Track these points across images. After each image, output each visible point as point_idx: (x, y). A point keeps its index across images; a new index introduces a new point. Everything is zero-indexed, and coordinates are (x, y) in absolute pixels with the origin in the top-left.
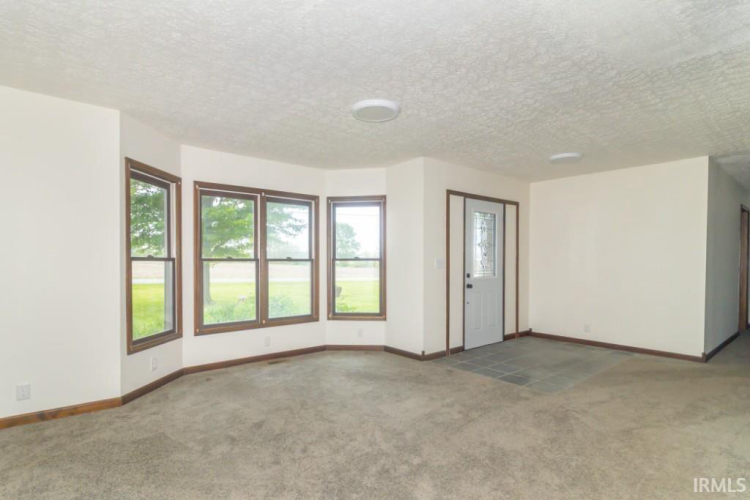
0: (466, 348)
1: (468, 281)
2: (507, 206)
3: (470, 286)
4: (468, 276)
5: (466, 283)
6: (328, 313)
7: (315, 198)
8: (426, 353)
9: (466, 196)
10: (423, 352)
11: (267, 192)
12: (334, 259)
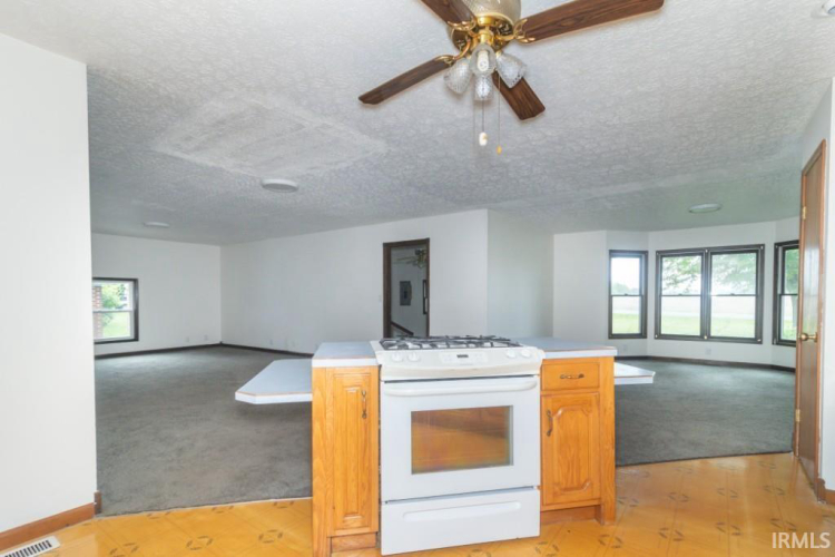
6: (773, 340)
7: (761, 247)
11: (711, 249)
12: (782, 294)
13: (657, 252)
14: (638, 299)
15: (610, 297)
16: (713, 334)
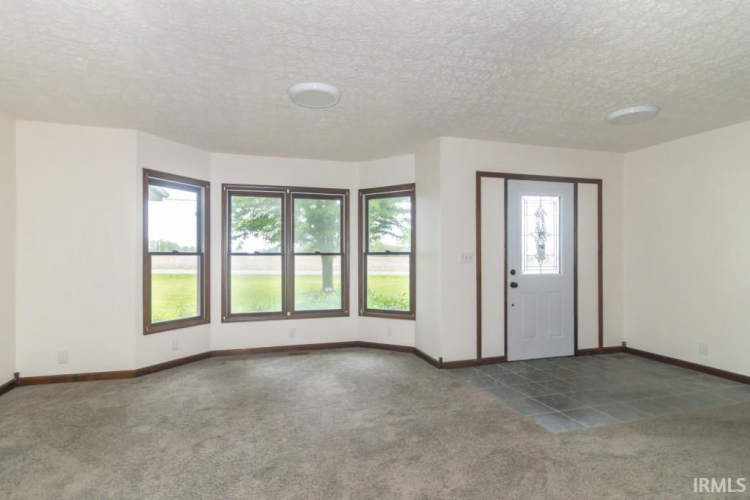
0: (510, 359)
1: (510, 279)
2: (580, 185)
3: (514, 285)
4: (513, 272)
5: (509, 281)
6: (359, 310)
8: (444, 361)
9: (507, 177)
10: (441, 359)
11: (293, 189)
12: (367, 253)
13: (223, 185)
14: (194, 260)
15: (147, 257)
16: (297, 309)
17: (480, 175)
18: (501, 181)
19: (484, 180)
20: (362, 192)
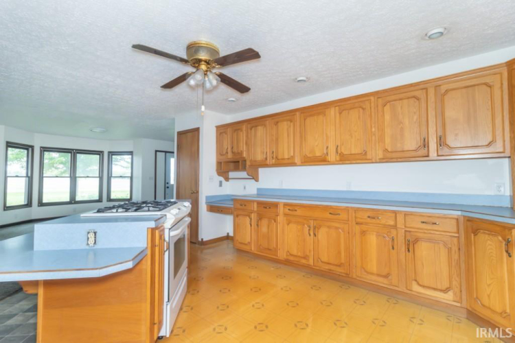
1: (167, 185)
3: (168, 187)
4: (168, 183)
6: (107, 199)
7: (102, 152)
9: (166, 152)
11: (76, 150)
12: (111, 176)
13: (41, 147)
14: (25, 179)
15: (6, 178)
16: (77, 199)
17: (156, 151)
18: (164, 153)
19: (158, 153)
20: (109, 152)
